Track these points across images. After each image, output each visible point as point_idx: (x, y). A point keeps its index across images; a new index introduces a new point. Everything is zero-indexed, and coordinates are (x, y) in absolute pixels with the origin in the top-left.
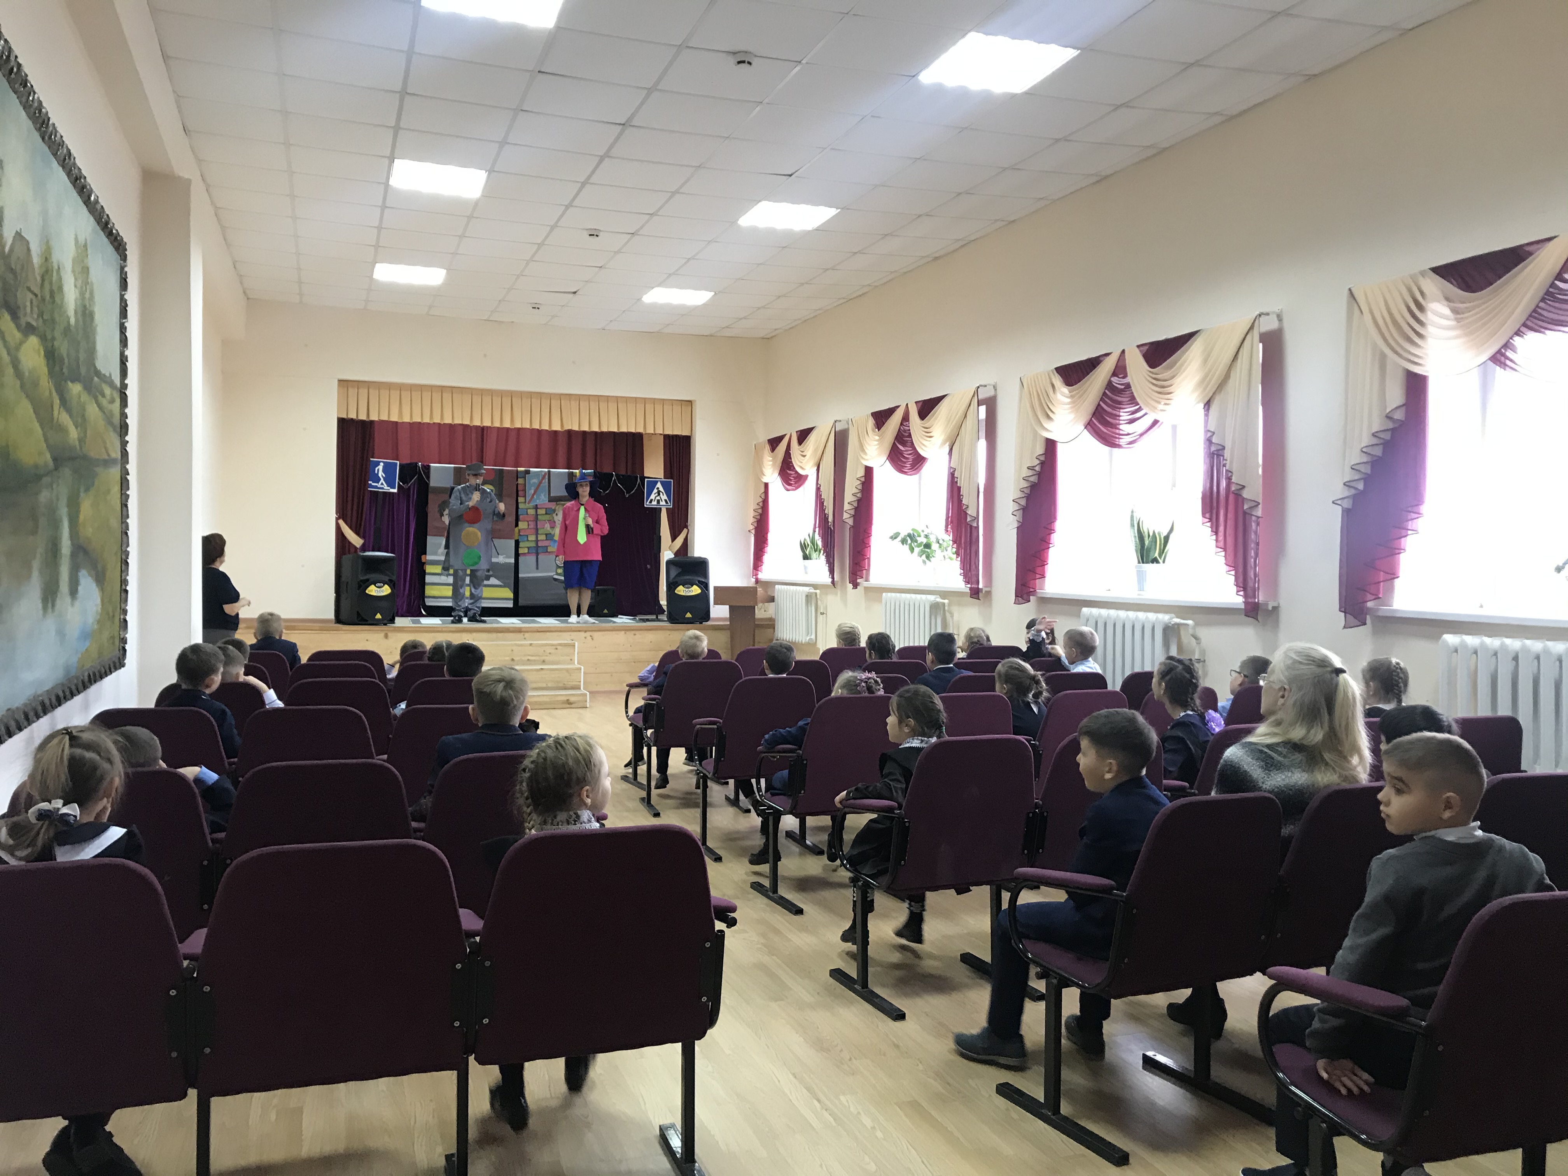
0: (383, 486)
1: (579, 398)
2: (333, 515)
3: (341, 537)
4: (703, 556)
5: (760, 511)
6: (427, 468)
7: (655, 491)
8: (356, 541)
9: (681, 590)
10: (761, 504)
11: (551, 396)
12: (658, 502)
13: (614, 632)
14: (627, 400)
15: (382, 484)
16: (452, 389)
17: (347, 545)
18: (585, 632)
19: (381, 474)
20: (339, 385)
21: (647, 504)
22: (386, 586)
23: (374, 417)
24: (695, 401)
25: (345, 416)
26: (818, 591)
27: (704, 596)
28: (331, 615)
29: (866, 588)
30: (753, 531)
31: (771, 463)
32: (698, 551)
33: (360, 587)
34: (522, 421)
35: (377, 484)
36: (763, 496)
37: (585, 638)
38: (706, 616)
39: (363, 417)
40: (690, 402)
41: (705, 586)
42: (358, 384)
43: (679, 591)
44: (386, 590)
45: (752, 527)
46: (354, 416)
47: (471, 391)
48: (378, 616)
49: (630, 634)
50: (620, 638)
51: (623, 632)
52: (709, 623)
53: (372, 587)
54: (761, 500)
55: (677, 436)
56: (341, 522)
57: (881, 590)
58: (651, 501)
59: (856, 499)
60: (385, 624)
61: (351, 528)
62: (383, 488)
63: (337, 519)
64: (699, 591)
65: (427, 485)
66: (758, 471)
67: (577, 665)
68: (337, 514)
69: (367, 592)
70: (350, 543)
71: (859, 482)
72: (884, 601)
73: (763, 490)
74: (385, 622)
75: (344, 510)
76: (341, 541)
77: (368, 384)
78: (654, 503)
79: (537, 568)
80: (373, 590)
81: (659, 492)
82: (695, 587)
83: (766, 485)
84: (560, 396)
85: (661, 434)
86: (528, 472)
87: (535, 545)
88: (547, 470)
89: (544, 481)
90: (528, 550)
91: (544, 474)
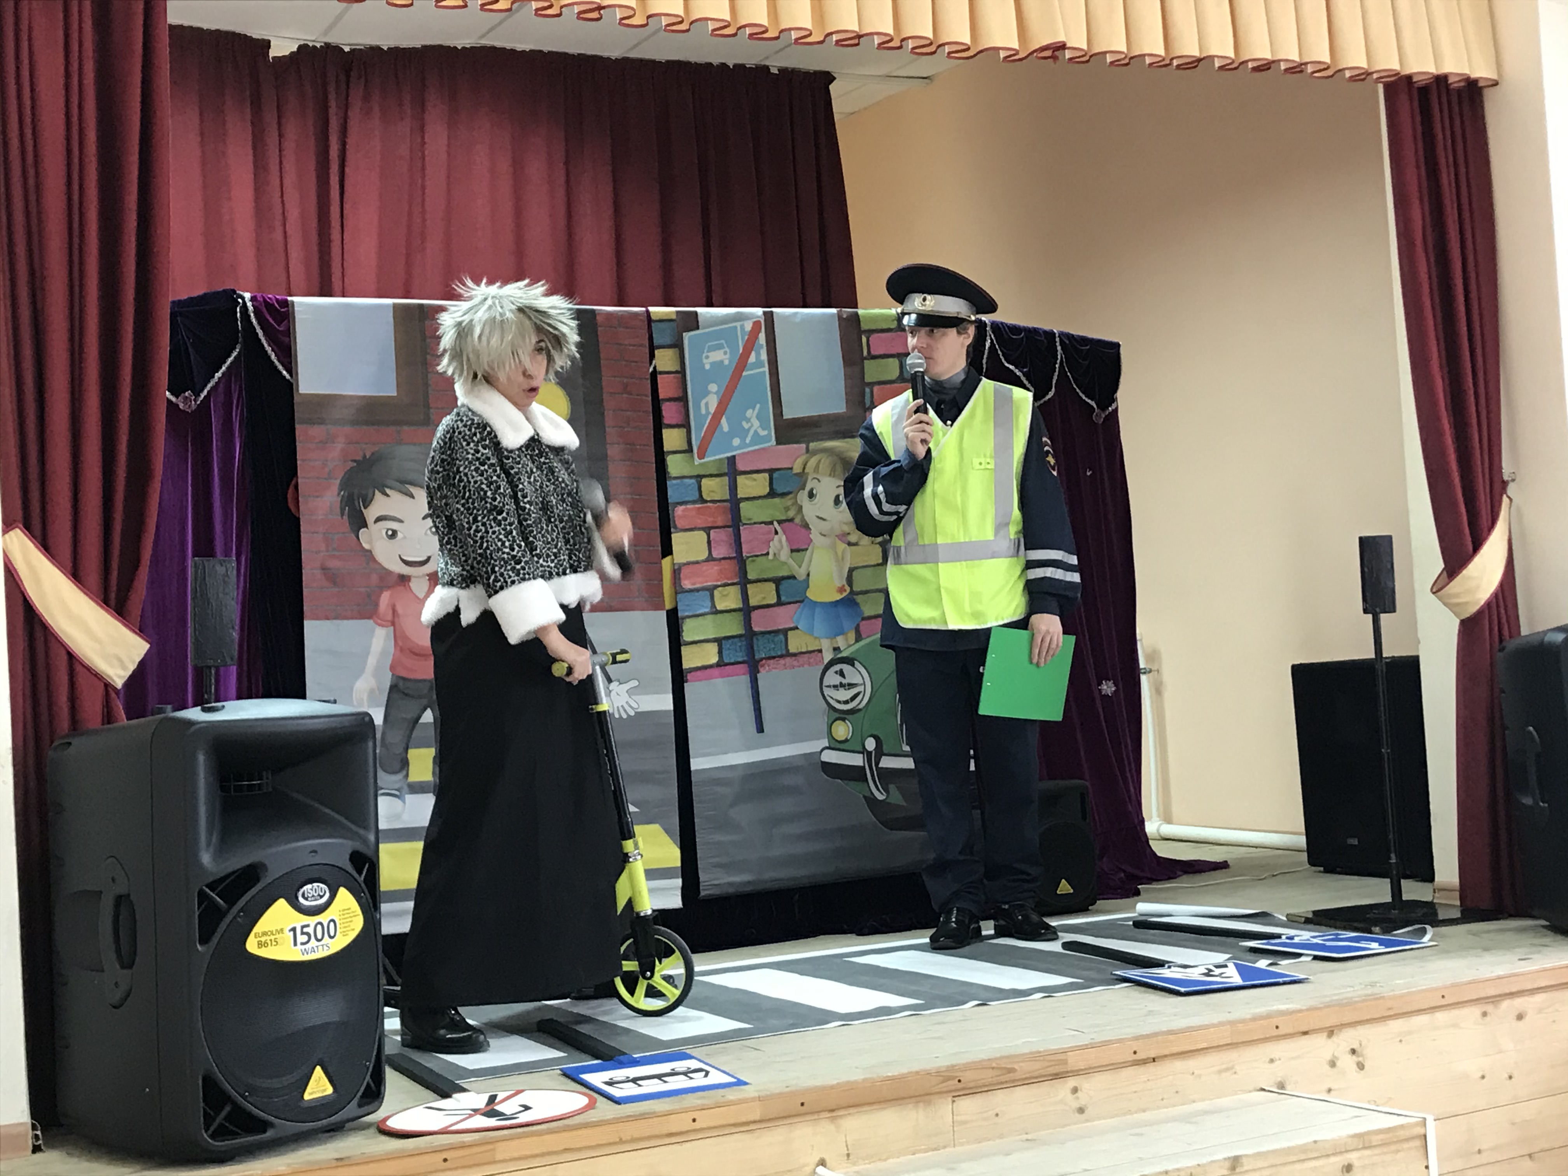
6: (280, 320)
8: (108, 645)
17: (66, 678)
22: (344, 898)
28: (6, 1100)
37: (1333, 1064)
44: (344, 922)
48: (317, 1083)
53: (278, 912)
61: (76, 575)
65: (289, 388)
69: (252, 946)
80: (279, 934)
86: (692, 322)
87: (741, 631)
88: (759, 311)
89: (752, 358)
90: (720, 652)
91: (748, 326)
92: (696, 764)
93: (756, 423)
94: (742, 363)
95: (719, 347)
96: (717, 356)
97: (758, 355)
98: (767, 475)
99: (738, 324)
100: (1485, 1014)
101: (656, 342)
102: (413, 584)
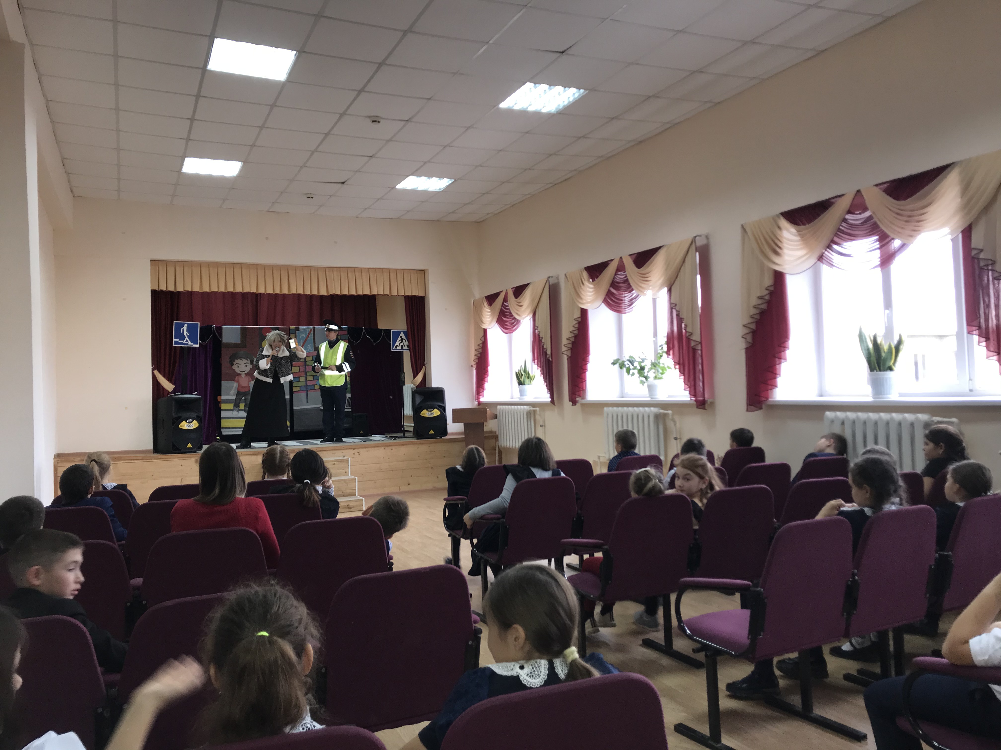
0: (188, 343)
1: (339, 269)
2: (150, 367)
3: (156, 384)
4: (440, 386)
5: (480, 350)
6: (220, 329)
7: (399, 339)
8: (169, 386)
9: (425, 413)
10: (481, 345)
11: (317, 269)
12: (402, 347)
13: (376, 449)
14: (376, 270)
15: (187, 341)
16: (241, 265)
17: (161, 390)
18: (354, 449)
19: (185, 333)
20: (151, 265)
21: (393, 349)
22: (195, 421)
23: (180, 289)
24: (428, 269)
25: (157, 289)
26: (538, 409)
27: (443, 417)
28: (150, 446)
29: (583, 405)
30: (475, 366)
31: (489, 314)
32: (435, 383)
33: (173, 424)
34: (297, 289)
35: (182, 341)
36: (483, 339)
37: (354, 454)
38: (444, 432)
39: (171, 288)
40: (423, 271)
41: (443, 409)
42: (166, 262)
43: (424, 414)
44: (195, 425)
45: (473, 363)
46: (164, 288)
47: (256, 267)
48: (189, 446)
49: (388, 449)
50: (380, 453)
51: (383, 448)
52: (447, 437)
53: (184, 423)
54: (481, 342)
55: (414, 296)
56: (156, 372)
57: (600, 406)
58: (397, 346)
59: (573, 335)
60: (195, 452)
61: (164, 376)
62: (187, 344)
63: (153, 370)
64: (439, 413)
65: (221, 341)
66: (478, 320)
67: (350, 476)
68: (152, 366)
69: (179, 426)
70: (163, 388)
71: (576, 322)
72: (605, 415)
73: (482, 334)
74: (195, 450)
75: (157, 364)
76: (156, 386)
77: (175, 263)
78: (399, 348)
79: (307, 402)
80: (184, 425)
81: (402, 340)
82: (436, 410)
83: (485, 331)
84: (325, 269)
85: (402, 296)
86: (298, 329)
87: (305, 385)
88: (312, 327)
89: (310, 336)
90: (300, 389)
91: (309, 330)
92: (294, 408)
93: (310, 347)
94: (308, 337)
95: (303, 334)
96: (303, 335)
97: (311, 335)
98: (312, 357)
99: (307, 330)
100: (385, 448)
101: (291, 333)
102: (242, 375)
